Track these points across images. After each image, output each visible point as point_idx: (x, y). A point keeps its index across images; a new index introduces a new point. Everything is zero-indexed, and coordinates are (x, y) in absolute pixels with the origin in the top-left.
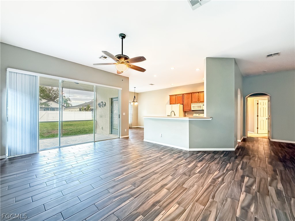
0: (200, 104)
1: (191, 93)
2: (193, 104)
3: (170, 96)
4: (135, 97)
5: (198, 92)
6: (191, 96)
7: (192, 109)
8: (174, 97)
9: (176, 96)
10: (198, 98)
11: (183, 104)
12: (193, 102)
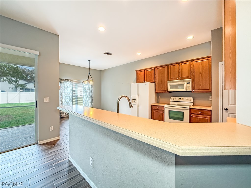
0: (182, 81)
1: (168, 65)
2: (170, 82)
3: (137, 71)
4: (89, 74)
5: (179, 63)
6: (167, 69)
7: (169, 90)
8: (142, 73)
9: (145, 71)
10: (179, 73)
11: (155, 83)
12: (169, 79)
